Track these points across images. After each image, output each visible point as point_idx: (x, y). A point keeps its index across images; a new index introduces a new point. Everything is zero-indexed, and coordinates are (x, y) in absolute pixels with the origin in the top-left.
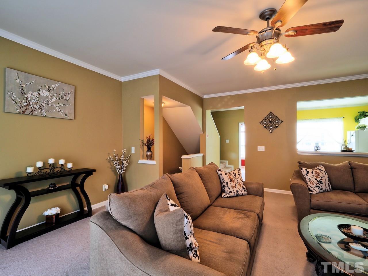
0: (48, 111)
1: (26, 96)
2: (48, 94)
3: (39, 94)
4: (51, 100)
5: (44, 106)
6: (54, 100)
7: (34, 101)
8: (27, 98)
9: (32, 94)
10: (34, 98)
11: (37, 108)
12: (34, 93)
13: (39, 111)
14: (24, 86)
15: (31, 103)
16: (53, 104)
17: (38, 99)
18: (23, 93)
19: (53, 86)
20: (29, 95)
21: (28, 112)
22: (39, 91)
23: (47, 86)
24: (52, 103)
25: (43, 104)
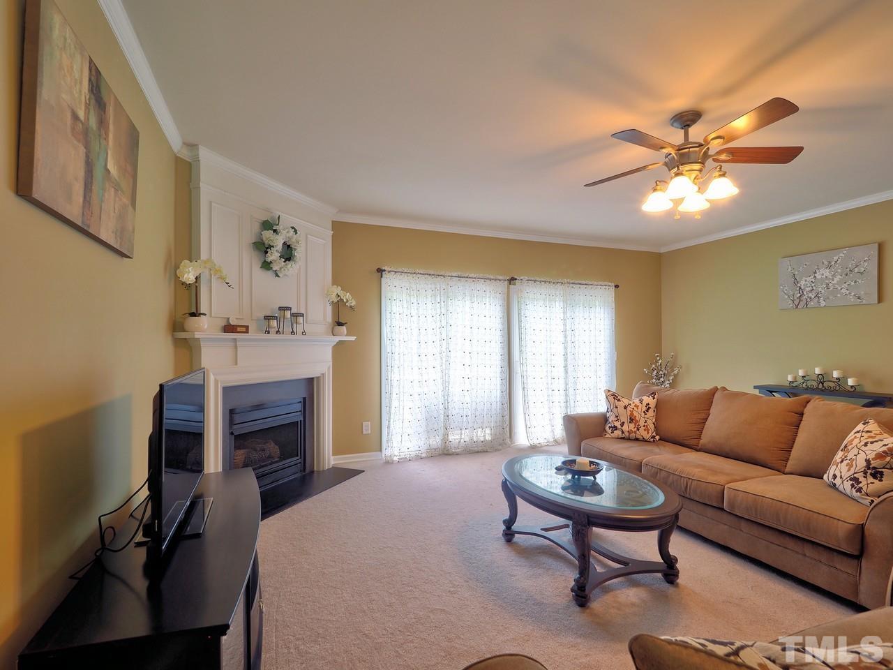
0: (828, 298)
1: (799, 285)
2: (827, 273)
3: (815, 277)
4: (833, 280)
5: (823, 291)
6: (836, 280)
7: (808, 289)
8: (800, 288)
9: (806, 281)
10: (809, 285)
11: (813, 297)
12: (808, 279)
13: (816, 300)
14: (797, 273)
15: (805, 293)
16: (837, 286)
17: (813, 285)
18: (796, 282)
19: (836, 258)
20: (802, 283)
21: (802, 304)
22: (815, 273)
23: (826, 263)
24: (834, 284)
25: (820, 289)
